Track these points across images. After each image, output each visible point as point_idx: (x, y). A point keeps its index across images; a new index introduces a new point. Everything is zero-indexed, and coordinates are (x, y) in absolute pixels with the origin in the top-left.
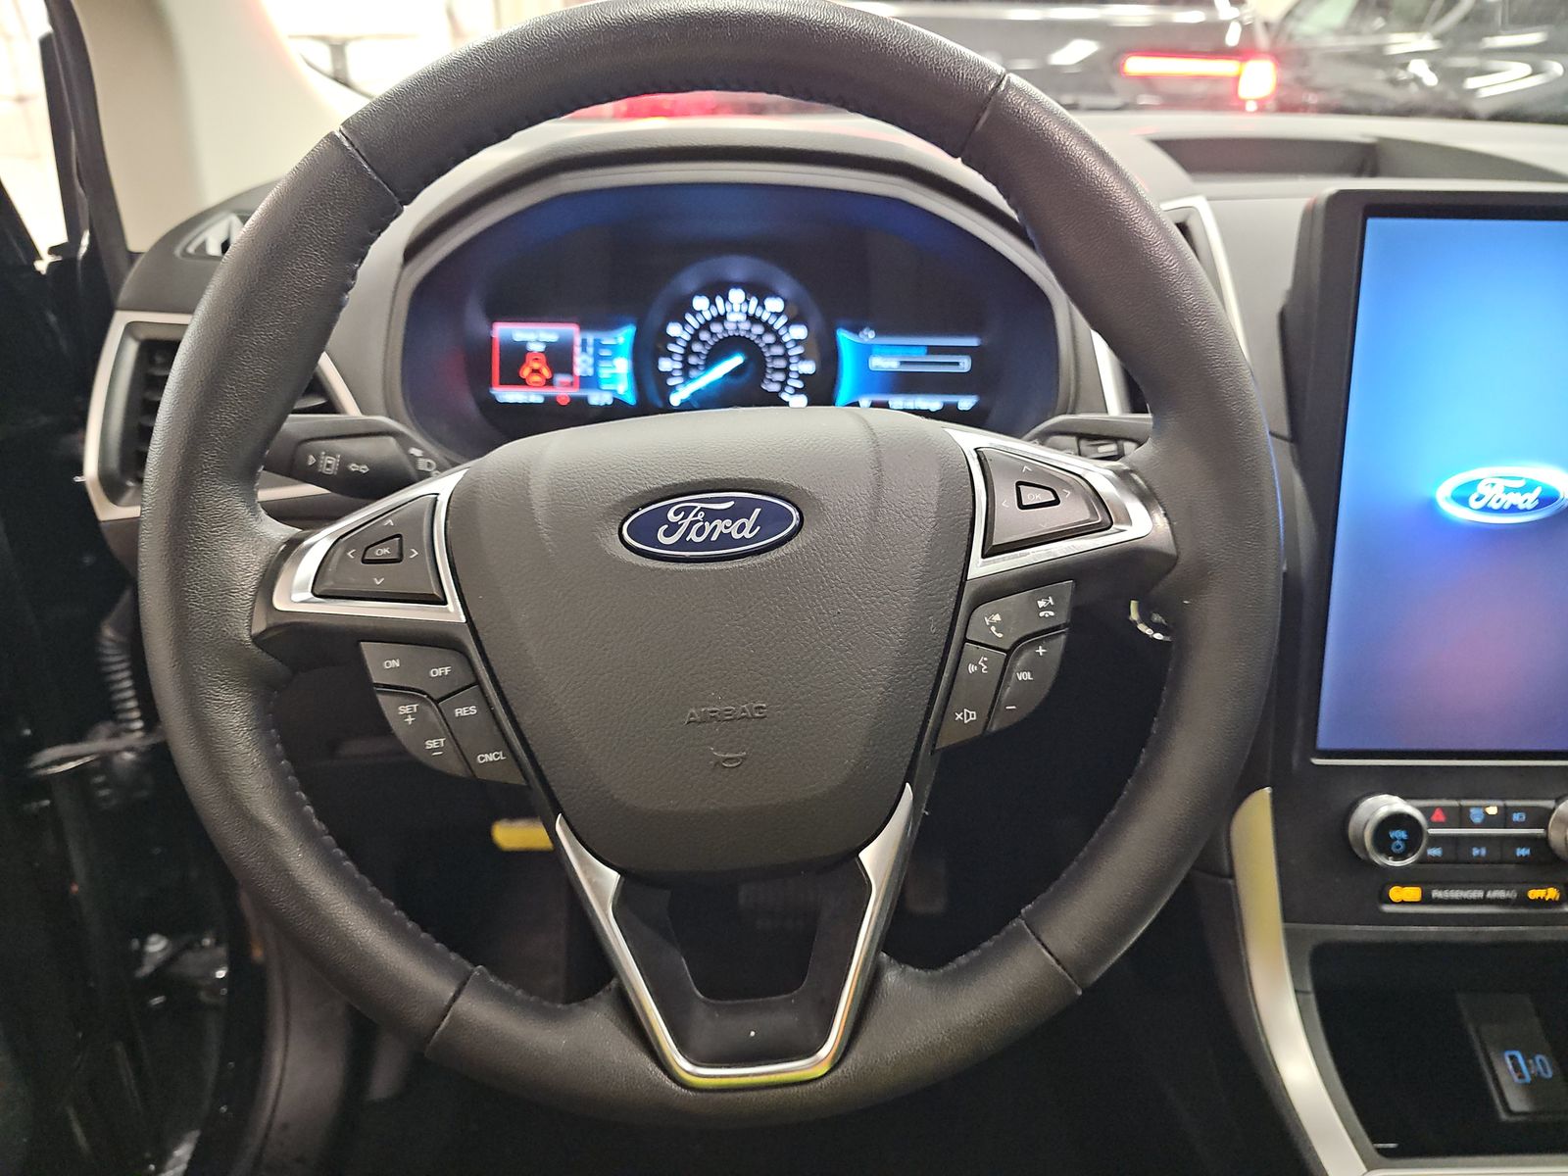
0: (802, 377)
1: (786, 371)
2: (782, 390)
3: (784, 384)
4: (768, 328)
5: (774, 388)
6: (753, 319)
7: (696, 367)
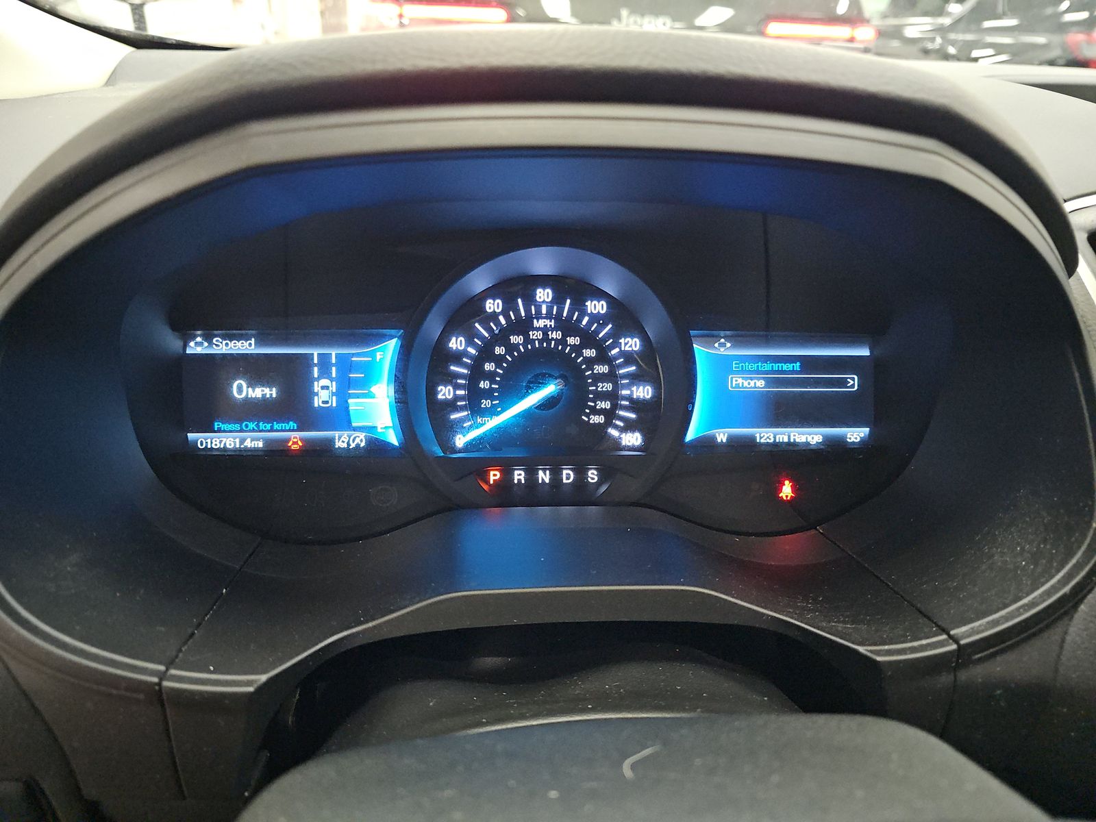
0: (636, 405)
1: (613, 396)
2: (609, 423)
3: (610, 415)
4: (589, 339)
5: (598, 419)
6: (567, 327)
7: (488, 394)
